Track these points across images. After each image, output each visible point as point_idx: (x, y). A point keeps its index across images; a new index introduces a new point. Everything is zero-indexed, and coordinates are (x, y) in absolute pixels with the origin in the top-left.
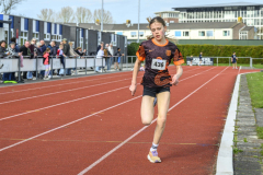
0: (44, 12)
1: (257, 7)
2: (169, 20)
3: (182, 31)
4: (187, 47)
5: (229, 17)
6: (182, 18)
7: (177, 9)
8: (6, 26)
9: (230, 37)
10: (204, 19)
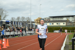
0: (12, 18)
1: (73, 16)
2: (48, 20)
3: (51, 23)
4: (54, 28)
5: (65, 19)
6: (51, 19)
7: (50, 17)
8: (10, 23)
9: (65, 25)
10: (58, 20)
